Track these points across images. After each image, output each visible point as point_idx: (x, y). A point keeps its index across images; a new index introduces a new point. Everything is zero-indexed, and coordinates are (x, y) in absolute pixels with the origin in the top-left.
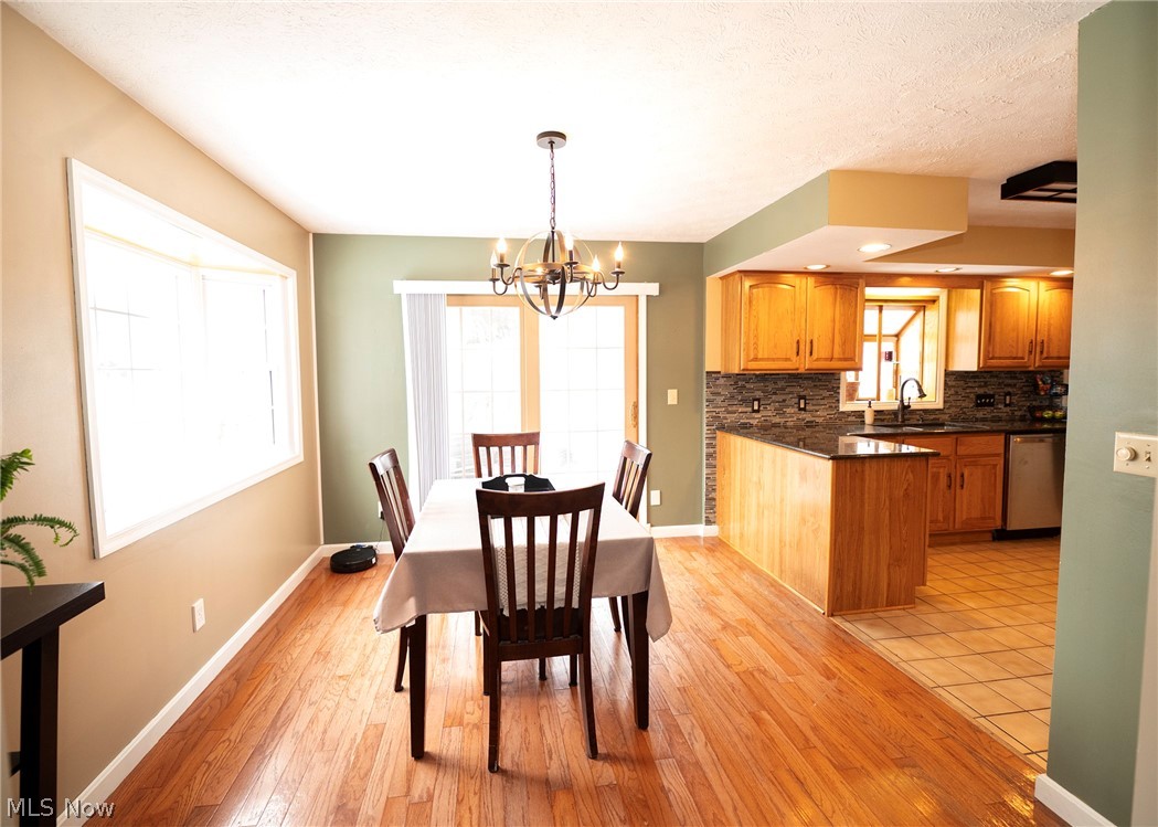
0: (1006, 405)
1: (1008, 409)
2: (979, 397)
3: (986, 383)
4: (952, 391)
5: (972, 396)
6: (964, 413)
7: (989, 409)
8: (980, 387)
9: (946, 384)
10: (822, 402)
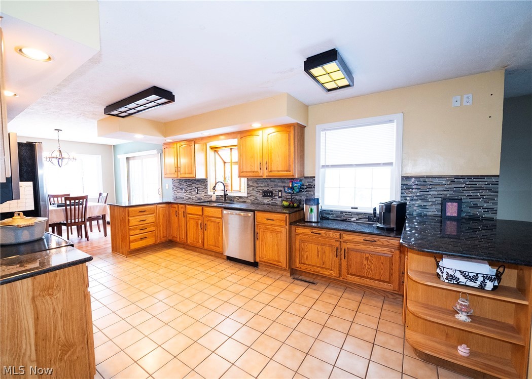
0: (279, 197)
1: (280, 199)
2: (264, 192)
3: (268, 185)
4: (251, 188)
5: (261, 191)
6: (258, 200)
7: (270, 198)
8: (264, 186)
9: (248, 185)
10: (203, 190)
